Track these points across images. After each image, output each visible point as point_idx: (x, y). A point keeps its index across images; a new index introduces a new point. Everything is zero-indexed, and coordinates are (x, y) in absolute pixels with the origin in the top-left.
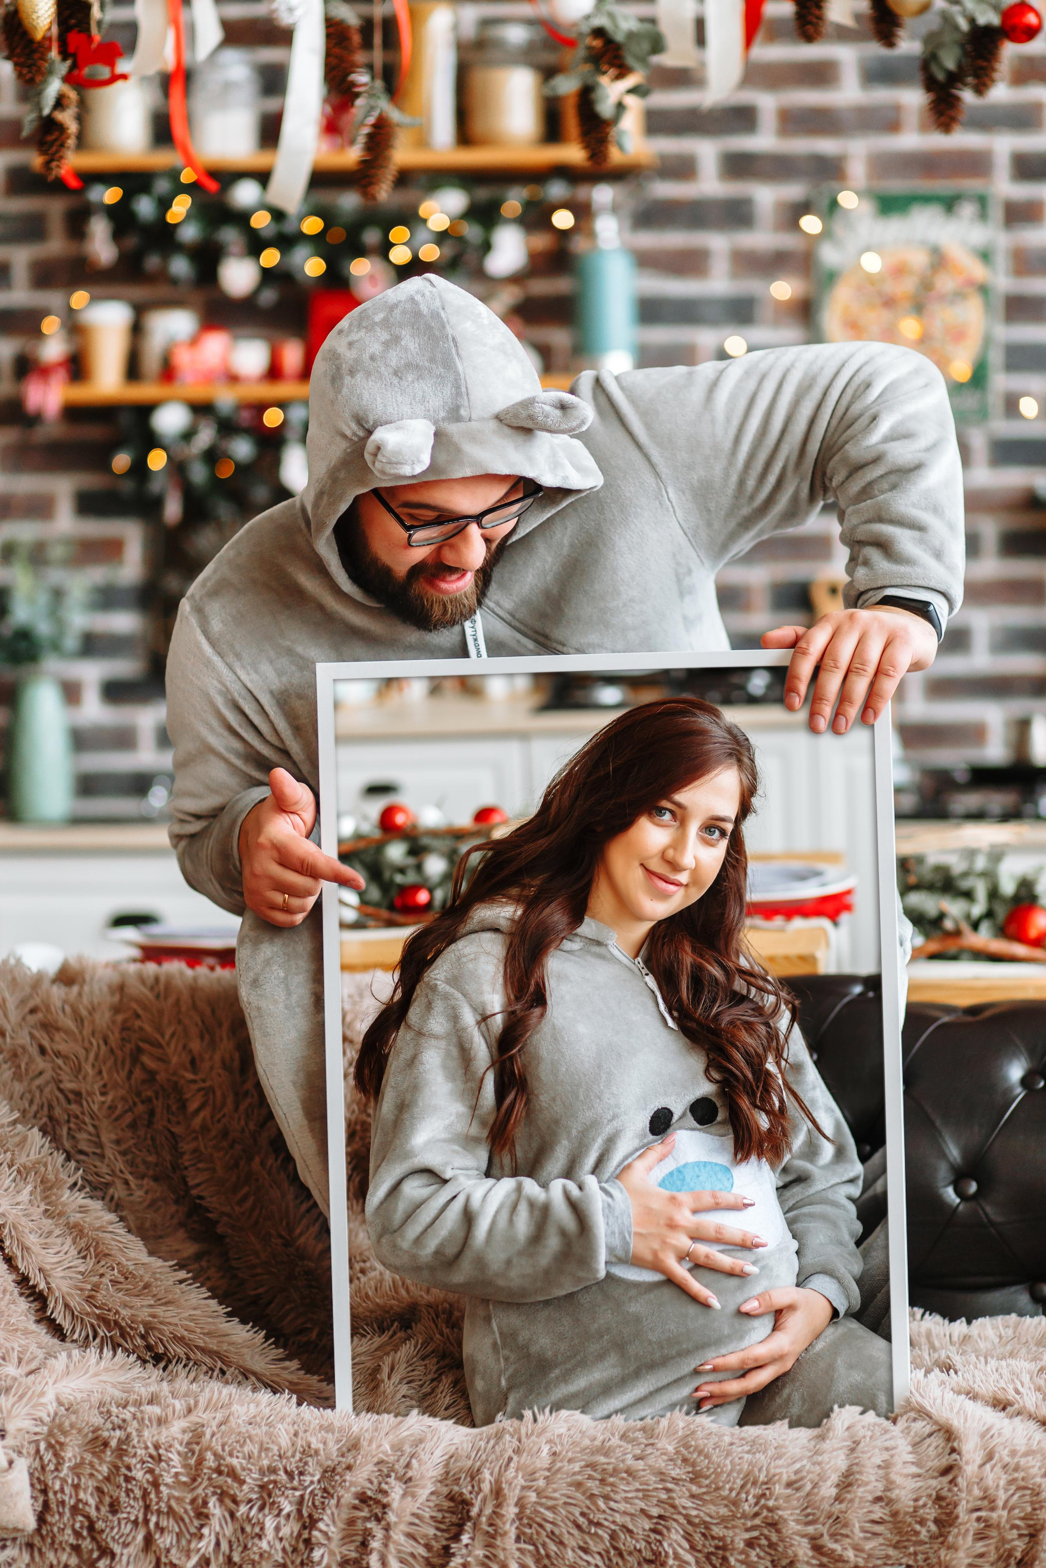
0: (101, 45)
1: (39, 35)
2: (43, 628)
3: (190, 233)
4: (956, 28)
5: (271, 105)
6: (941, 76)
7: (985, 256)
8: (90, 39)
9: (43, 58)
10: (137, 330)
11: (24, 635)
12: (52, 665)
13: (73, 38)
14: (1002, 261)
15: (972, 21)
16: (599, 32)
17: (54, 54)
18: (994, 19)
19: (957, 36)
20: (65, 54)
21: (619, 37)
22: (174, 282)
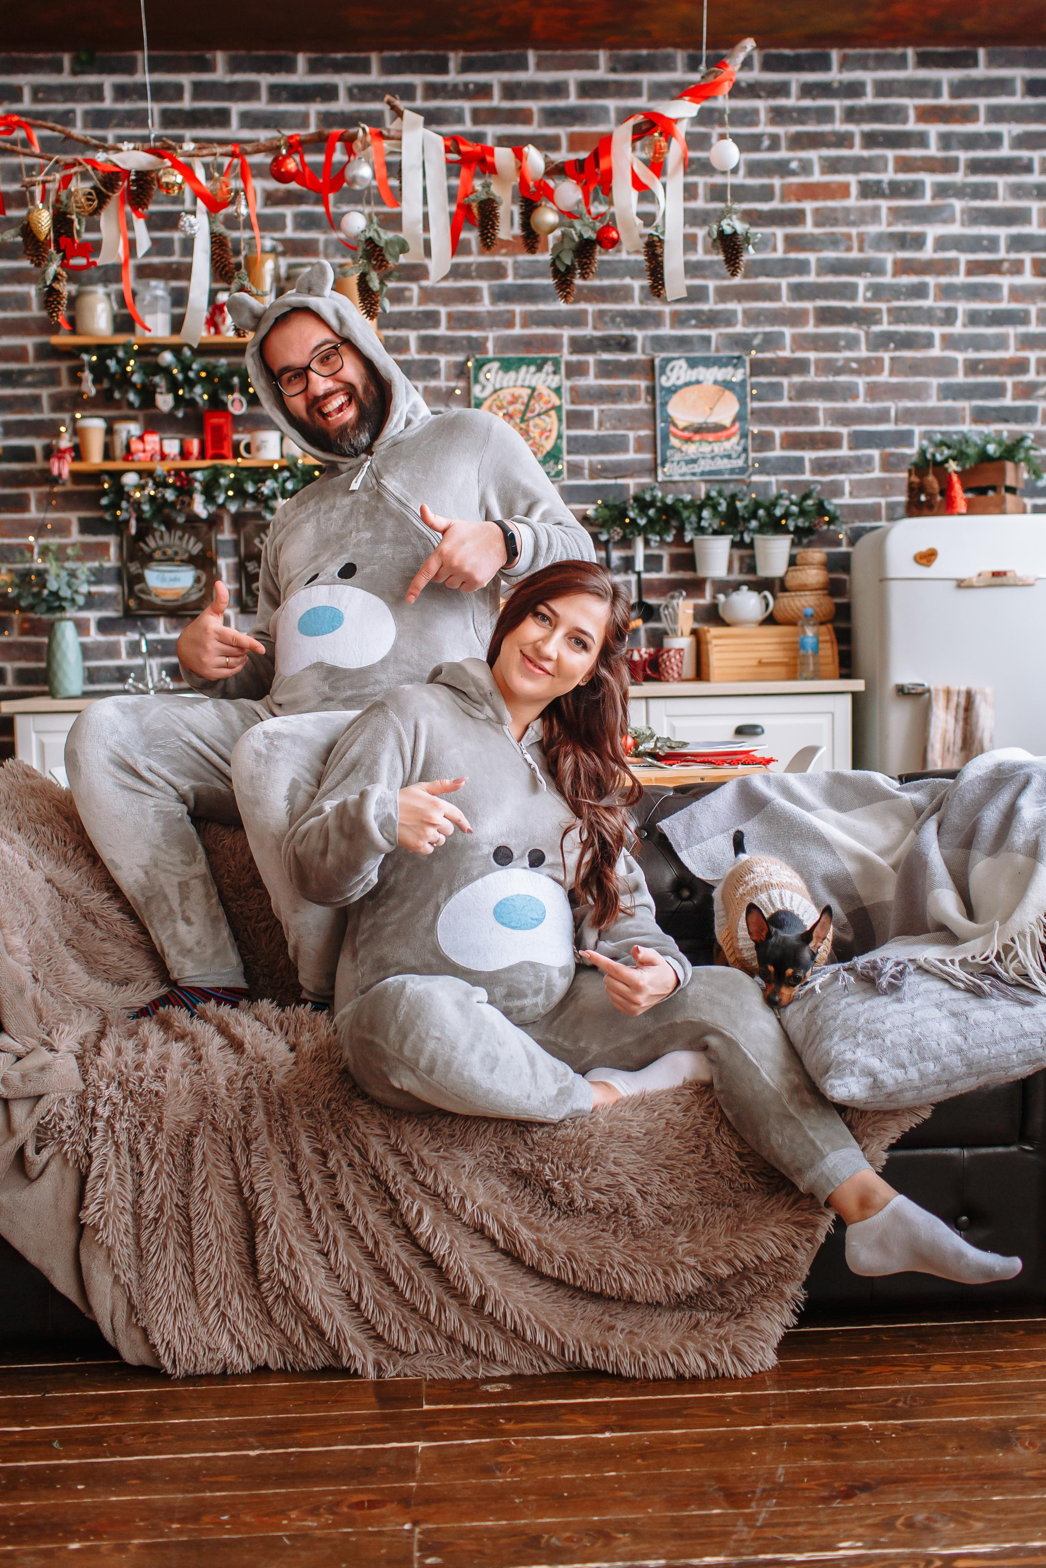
0: (79, 245)
1: (43, 238)
2: (65, 592)
3: (136, 378)
4: (573, 240)
5: (178, 311)
6: (562, 269)
7: (558, 391)
8: (74, 241)
9: (46, 251)
10: (110, 431)
11: (55, 594)
12: (71, 613)
13: (63, 240)
14: (566, 395)
15: (581, 236)
16: (370, 241)
17: (52, 249)
18: (594, 236)
19: (572, 245)
20: (58, 251)
21: (382, 244)
22: (131, 405)
